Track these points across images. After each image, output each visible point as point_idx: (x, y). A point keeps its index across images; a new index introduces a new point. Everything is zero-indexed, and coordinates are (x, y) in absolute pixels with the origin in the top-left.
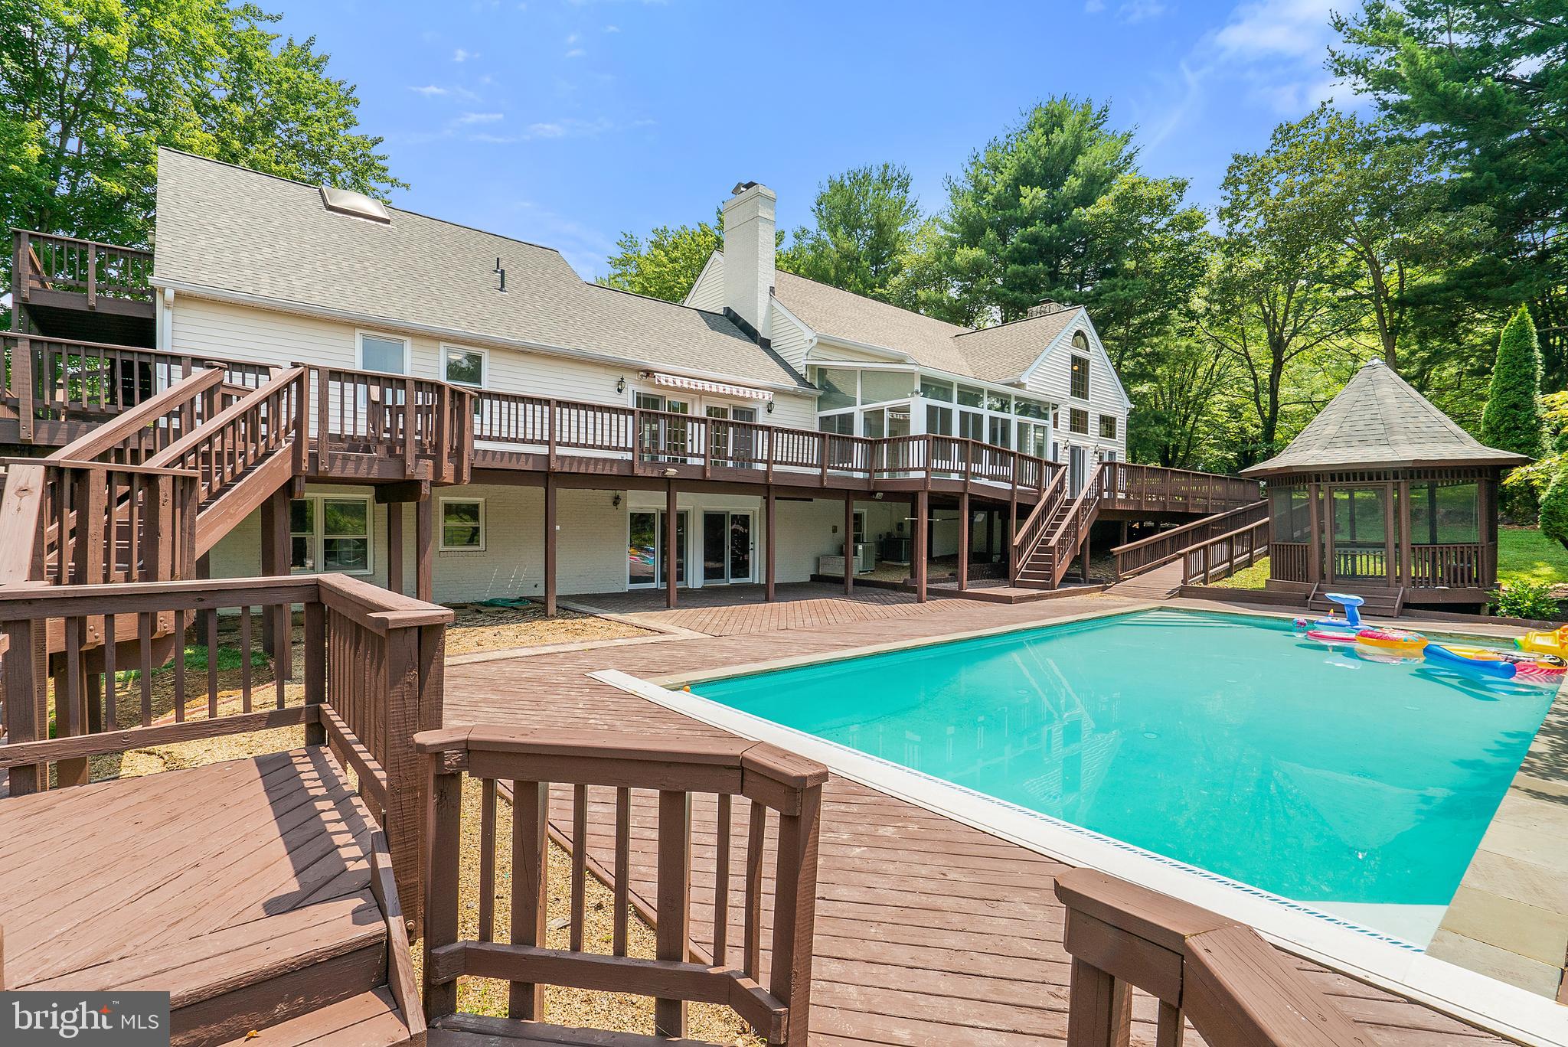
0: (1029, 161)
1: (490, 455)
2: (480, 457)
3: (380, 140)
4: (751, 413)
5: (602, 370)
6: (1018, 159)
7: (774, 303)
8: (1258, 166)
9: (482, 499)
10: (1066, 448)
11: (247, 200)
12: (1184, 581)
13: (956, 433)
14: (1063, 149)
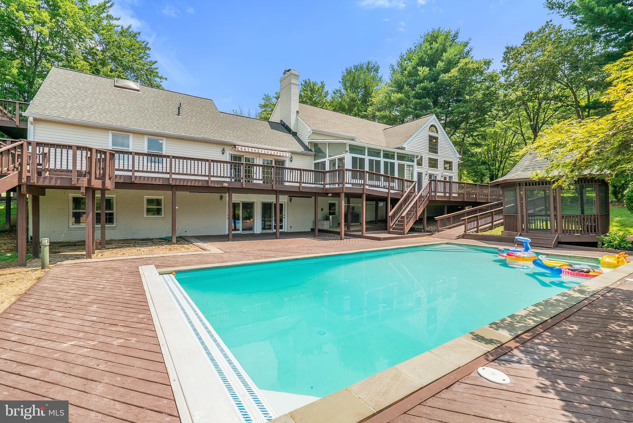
0: (422, 56)
1: (142, 178)
2: (138, 179)
3: (156, 62)
4: (283, 162)
5: (215, 145)
6: (418, 56)
7: (298, 117)
8: (516, 51)
9: (163, 197)
10: (426, 175)
11: (81, 84)
12: (465, 232)
13: (367, 168)
14: (437, 50)
